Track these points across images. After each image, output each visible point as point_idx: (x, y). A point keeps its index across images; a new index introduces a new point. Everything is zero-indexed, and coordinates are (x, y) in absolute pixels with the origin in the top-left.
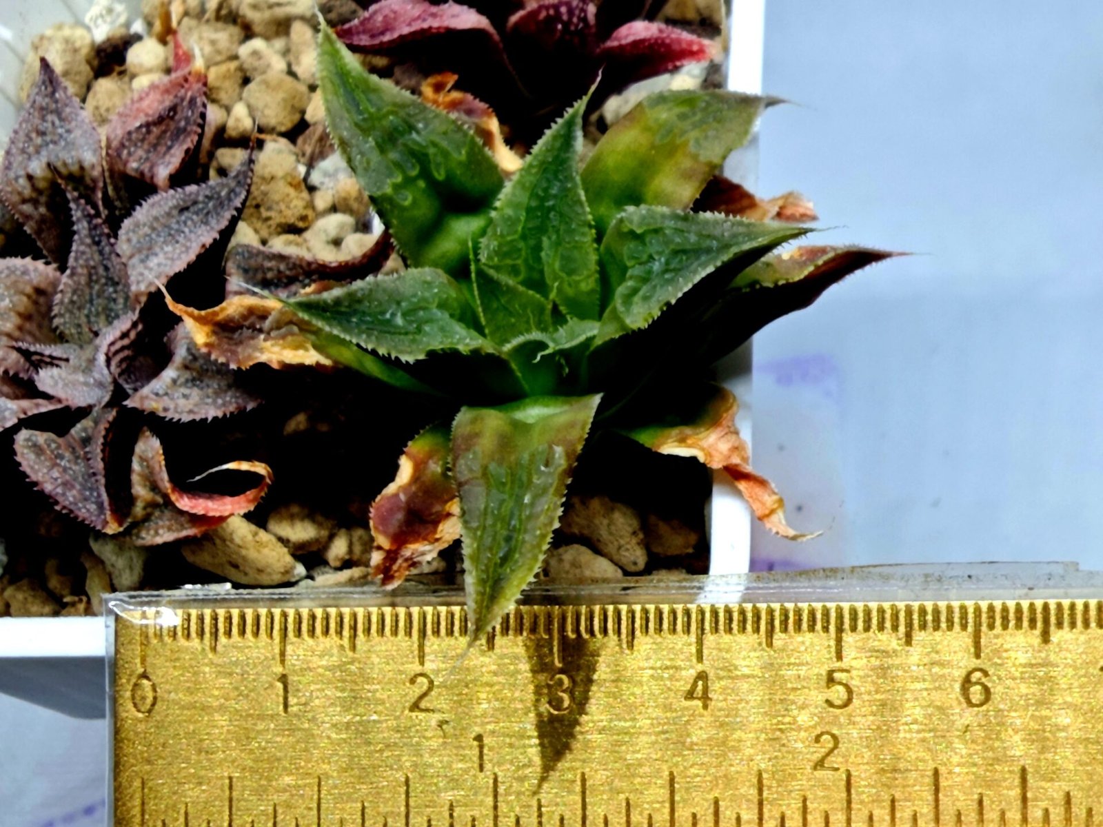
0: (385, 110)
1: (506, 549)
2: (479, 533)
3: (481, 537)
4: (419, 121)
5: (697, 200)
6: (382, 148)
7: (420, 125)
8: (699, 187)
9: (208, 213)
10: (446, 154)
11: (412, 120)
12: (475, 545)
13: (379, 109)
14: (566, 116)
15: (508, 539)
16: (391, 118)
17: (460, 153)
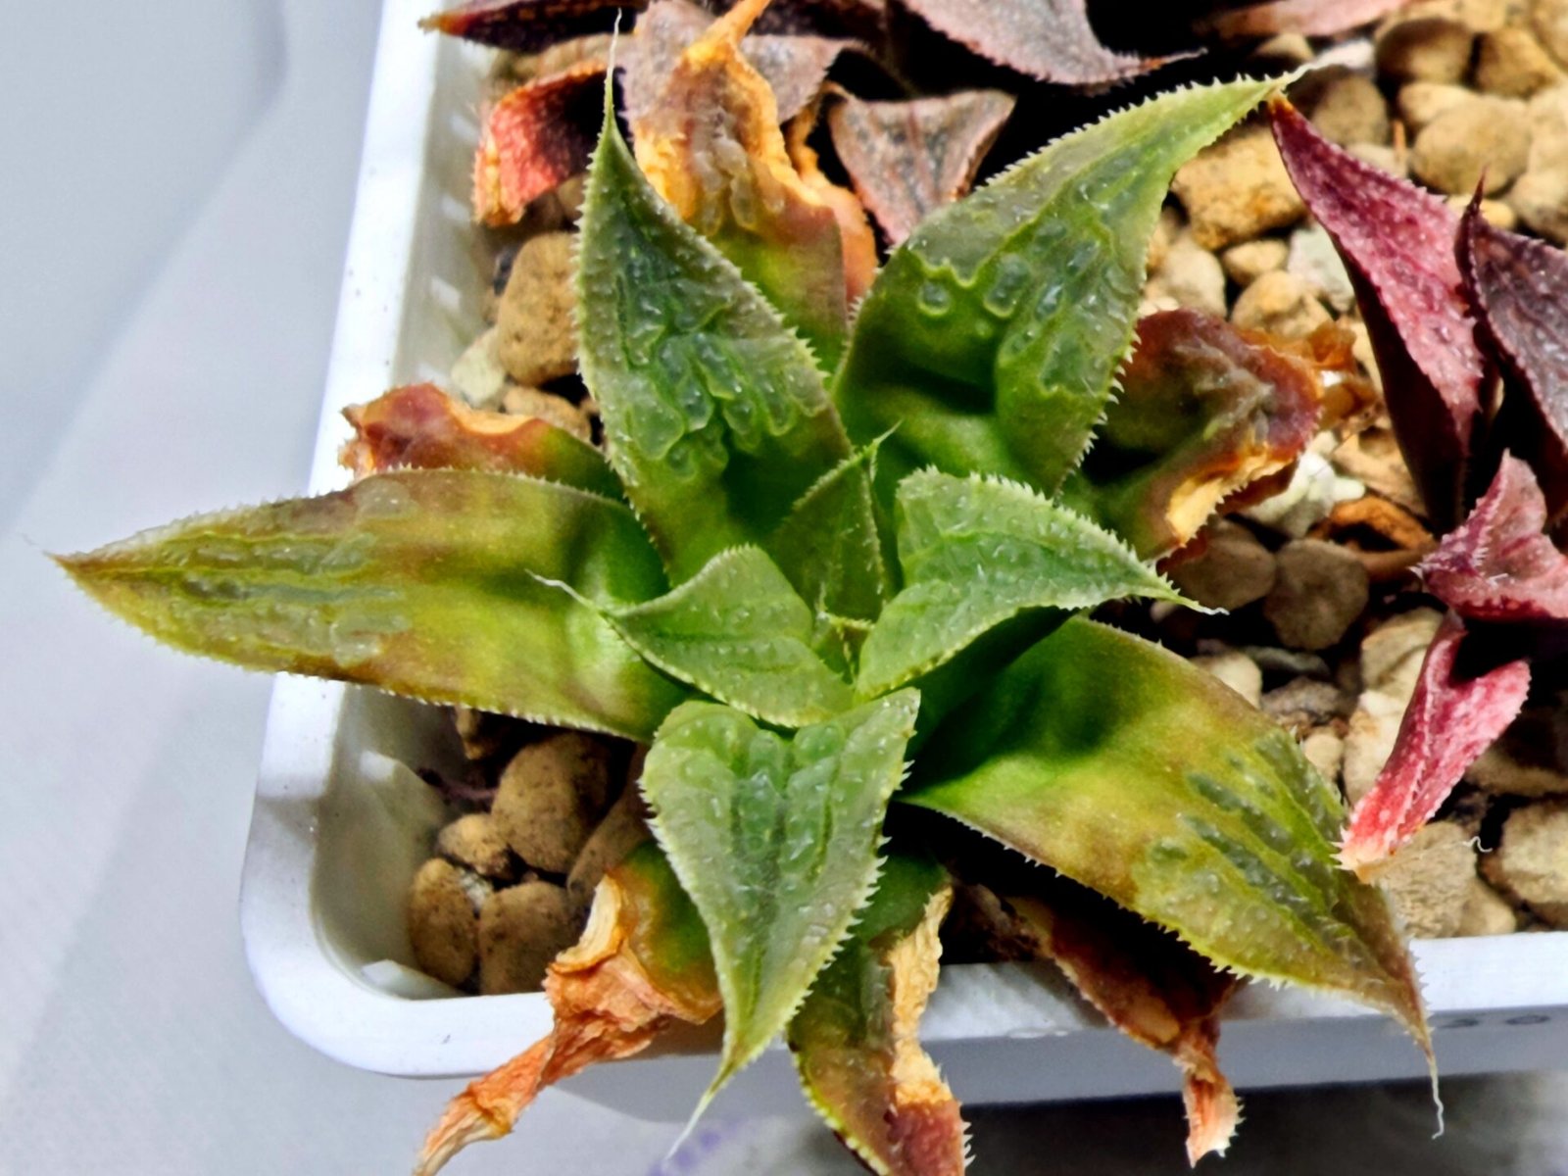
0: (1106, 228)
1: (205, 588)
2: (237, 536)
3: (229, 541)
4: (1098, 292)
5: (1054, 871)
6: (1024, 238)
7: (1092, 299)
8: (1078, 873)
9: (1046, 38)
10: (1036, 355)
11: (1098, 280)
12: (209, 533)
13: (1105, 217)
14: (1142, 567)
15: (227, 590)
16: (1098, 244)
17: (1048, 383)
